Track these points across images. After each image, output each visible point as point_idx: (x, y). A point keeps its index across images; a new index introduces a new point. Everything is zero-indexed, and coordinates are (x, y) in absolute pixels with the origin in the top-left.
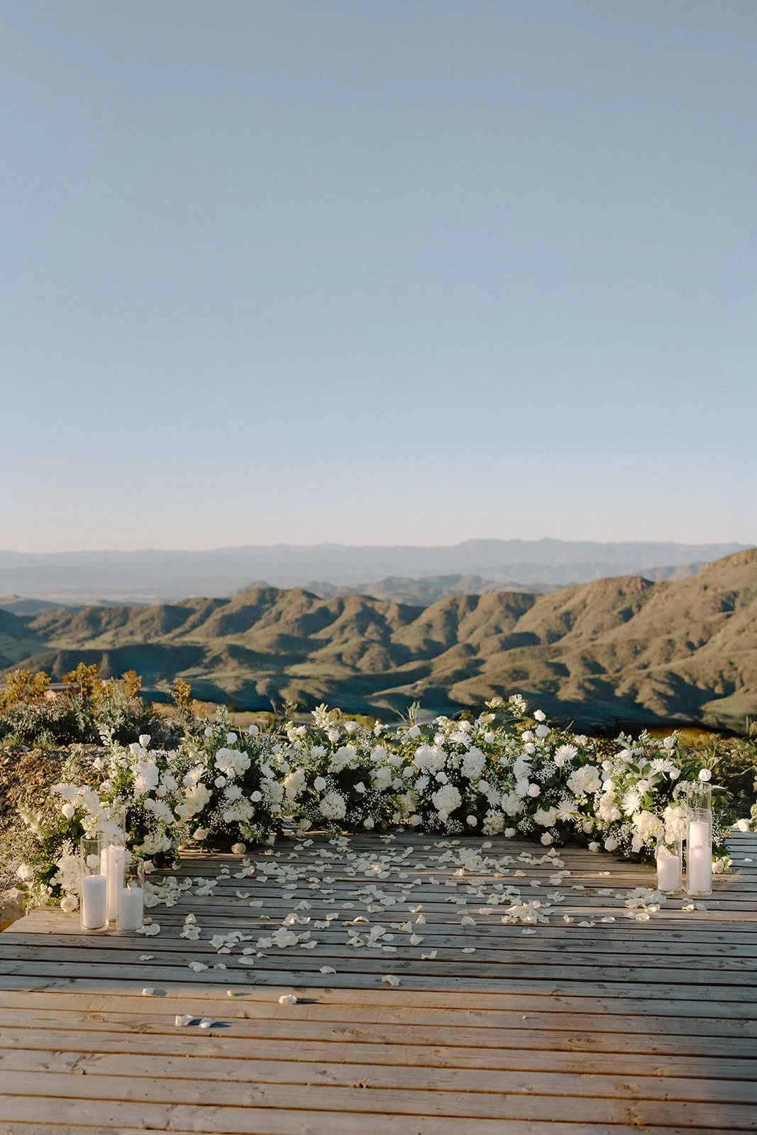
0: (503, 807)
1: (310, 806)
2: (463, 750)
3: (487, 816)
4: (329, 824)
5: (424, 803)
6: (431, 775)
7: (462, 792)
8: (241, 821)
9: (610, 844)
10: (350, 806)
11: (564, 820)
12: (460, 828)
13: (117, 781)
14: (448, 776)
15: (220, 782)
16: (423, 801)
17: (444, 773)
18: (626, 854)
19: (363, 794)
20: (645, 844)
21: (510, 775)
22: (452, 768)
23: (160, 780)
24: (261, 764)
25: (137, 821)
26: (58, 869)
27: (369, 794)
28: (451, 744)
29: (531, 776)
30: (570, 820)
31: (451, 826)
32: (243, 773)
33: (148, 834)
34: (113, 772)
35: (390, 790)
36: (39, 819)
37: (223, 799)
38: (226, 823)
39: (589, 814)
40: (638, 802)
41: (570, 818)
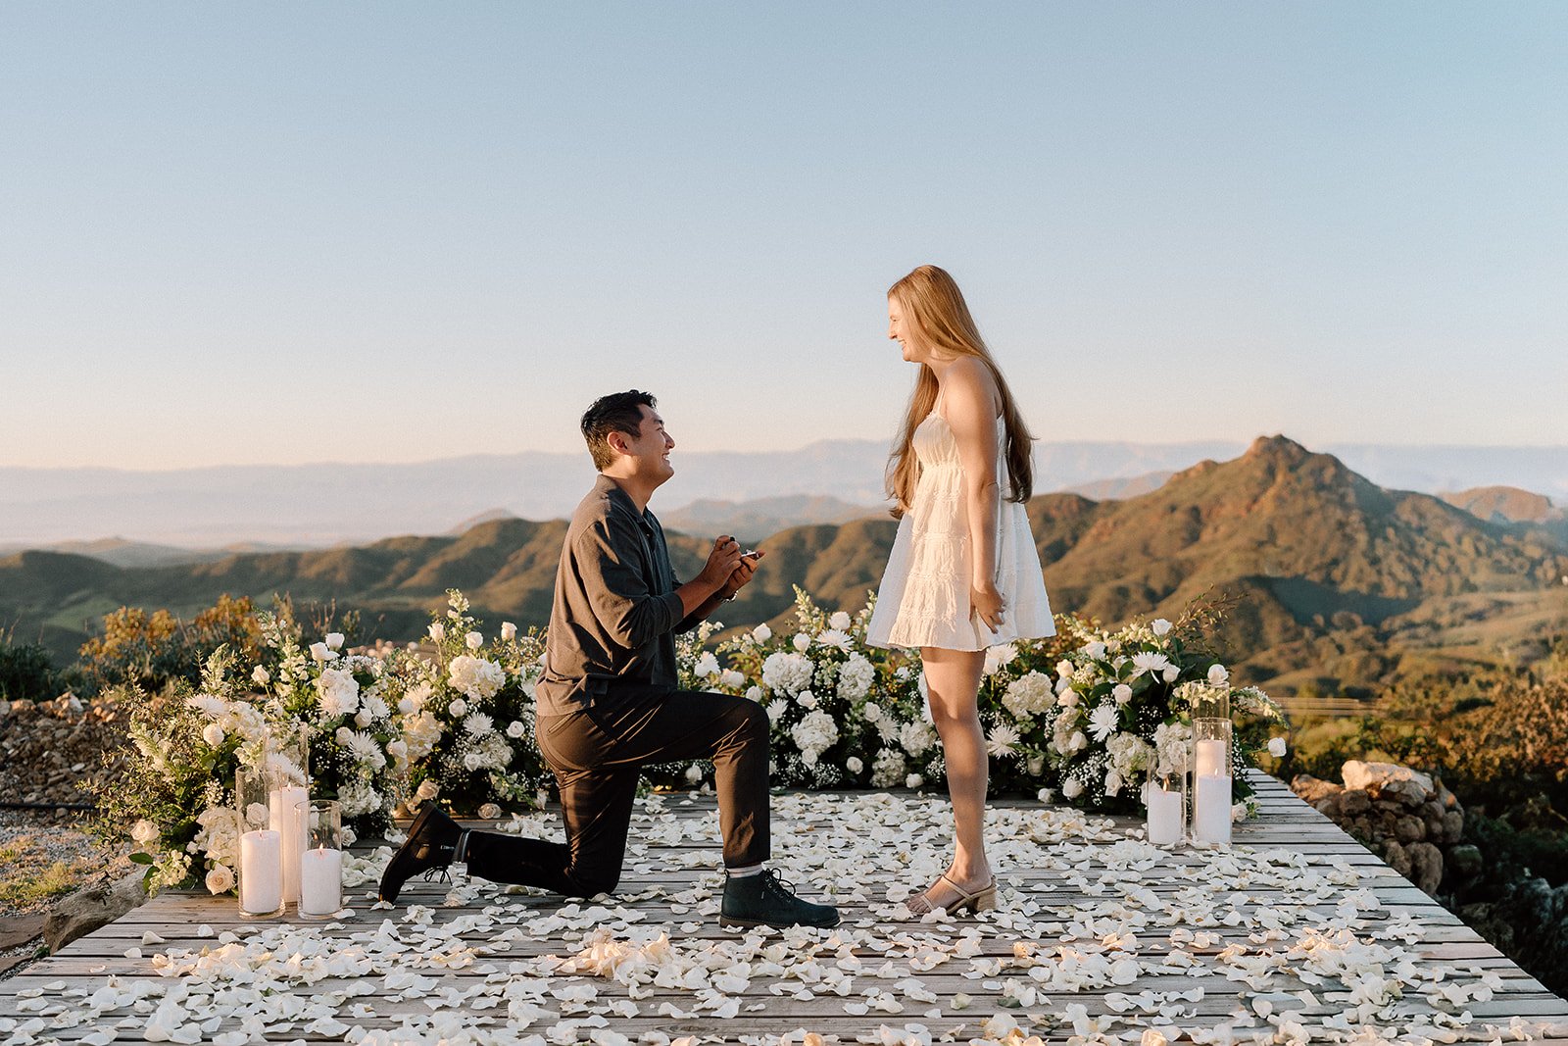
0: (903, 743)
2: (840, 657)
3: (877, 759)
5: (780, 740)
6: (789, 698)
7: (839, 721)
8: (491, 770)
9: (1071, 788)
11: (999, 756)
12: (836, 777)
13: (291, 702)
14: (816, 697)
15: (457, 708)
16: (778, 738)
17: (810, 692)
18: (1097, 800)
20: (1126, 783)
21: (913, 694)
22: (822, 687)
23: (360, 702)
24: (523, 680)
25: (325, 764)
26: (200, 827)
28: (821, 649)
30: (1008, 755)
31: (822, 773)
32: (493, 694)
33: (343, 784)
34: (284, 686)
36: (165, 749)
37: (463, 735)
38: (468, 771)
39: (1036, 746)
40: (1115, 720)
41: (1007, 751)
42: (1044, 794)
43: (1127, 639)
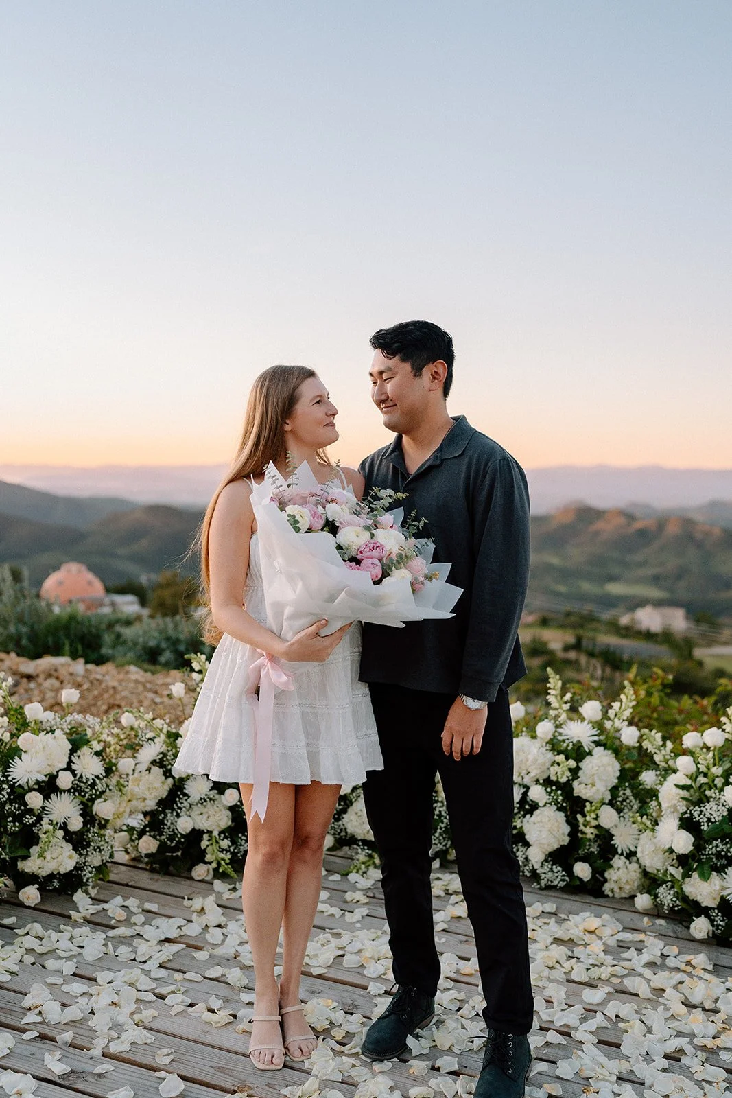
0: (639, 854)
2: (578, 753)
3: (610, 867)
6: (525, 786)
7: (571, 821)
8: (207, 832)
12: (562, 880)
14: (549, 794)
17: (543, 787)
21: (653, 804)
22: (557, 781)
25: (15, 826)
28: (563, 740)
29: (686, 813)
31: (548, 874)
37: (184, 795)
38: (181, 833)
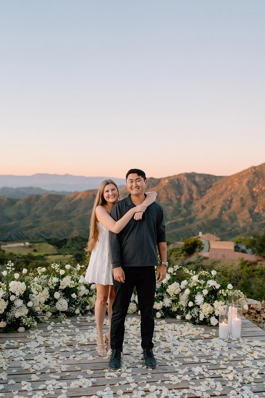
1: (51, 305)
4: (60, 313)
8: (22, 316)
9: (188, 317)
10: (70, 304)
11: (166, 306)
15: (12, 298)
18: (197, 321)
19: (75, 298)
20: (206, 317)
24: (31, 288)
27: (77, 298)
32: (23, 293)
35: (85, 296)
37: (14, 306)
38: (16, 318)
39: (176, 303)
40: (203, 299)
41: (169, 305)
42: (178, 317)
43: (202, 274)
